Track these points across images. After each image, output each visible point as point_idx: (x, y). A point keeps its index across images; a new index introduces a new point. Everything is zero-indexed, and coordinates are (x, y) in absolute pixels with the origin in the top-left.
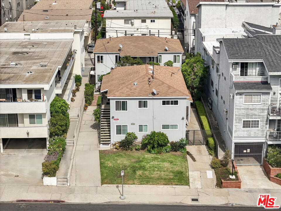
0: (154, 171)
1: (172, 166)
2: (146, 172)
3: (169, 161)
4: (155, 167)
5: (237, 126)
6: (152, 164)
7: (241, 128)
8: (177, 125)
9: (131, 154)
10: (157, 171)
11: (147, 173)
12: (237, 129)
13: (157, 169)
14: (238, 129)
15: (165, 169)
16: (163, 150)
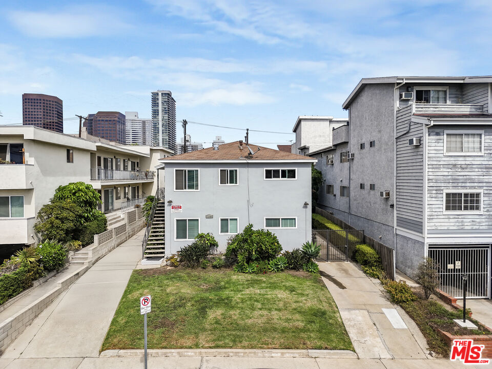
0: (253, 309)
1: (295, 298)
2: (232, 312)
3: (286, 288)
4: (255, 301)
5: (433, 206)
6: (248, 292)
7: (441, 210)
8: (295, 219)
9: (202, 274)
10: (261, 309)
11: (235, 314)
12: (434, 213)
13: (259, 306)
14: (436, 214)
15: (281, 305)
16: (269, 266)
